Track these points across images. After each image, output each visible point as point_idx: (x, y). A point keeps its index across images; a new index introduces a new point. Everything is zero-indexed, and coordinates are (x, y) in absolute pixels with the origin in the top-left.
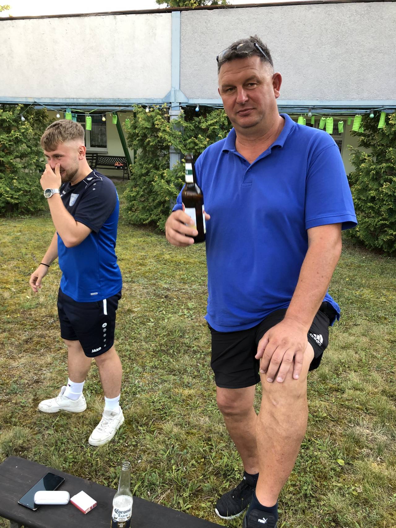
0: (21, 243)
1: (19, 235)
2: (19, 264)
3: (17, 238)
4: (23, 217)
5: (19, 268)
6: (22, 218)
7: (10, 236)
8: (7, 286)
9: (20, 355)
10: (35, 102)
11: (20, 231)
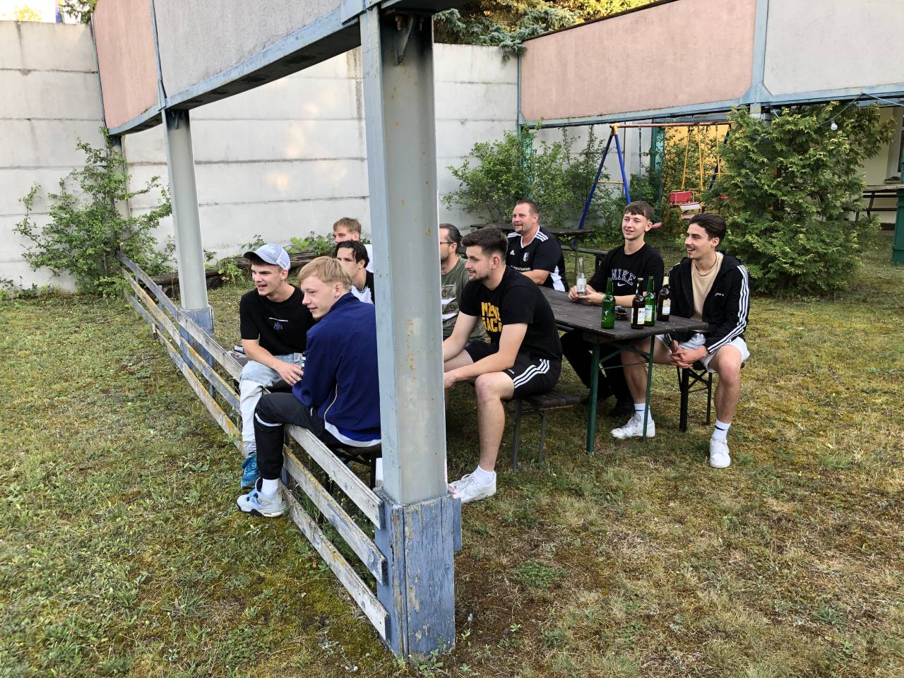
0: (806, 344)
1: (802, 330)
2: (808, 383)
3: (799, 336)
4: (805, 299)
5: (808, 390)
6: (803, 301)
7: (786, 330)
8: (789, 419)
9: (830, 553)
10: (864, 95)
11: (803, 324)
